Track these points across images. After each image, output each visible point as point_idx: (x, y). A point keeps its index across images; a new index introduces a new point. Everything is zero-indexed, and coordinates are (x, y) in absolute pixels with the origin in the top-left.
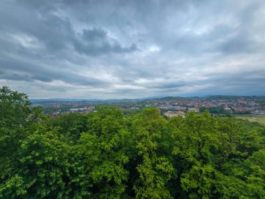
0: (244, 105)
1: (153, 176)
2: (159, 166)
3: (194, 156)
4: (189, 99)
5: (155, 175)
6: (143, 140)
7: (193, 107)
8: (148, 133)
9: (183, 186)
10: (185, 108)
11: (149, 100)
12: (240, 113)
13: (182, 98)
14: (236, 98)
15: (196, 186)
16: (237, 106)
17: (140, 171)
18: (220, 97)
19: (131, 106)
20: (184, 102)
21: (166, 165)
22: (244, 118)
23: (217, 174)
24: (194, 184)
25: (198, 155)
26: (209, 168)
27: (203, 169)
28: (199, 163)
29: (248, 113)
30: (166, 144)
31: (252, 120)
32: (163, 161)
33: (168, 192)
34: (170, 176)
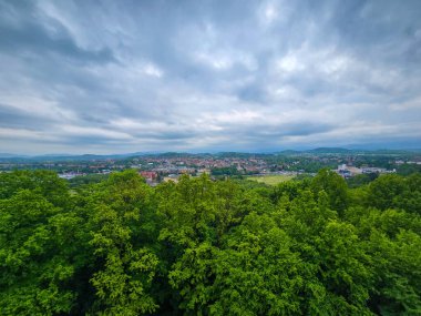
0: (254, 165)
1: (123, 284)
2: (136, 265)
3: (188, 235)
4: (199, 157)
5: (127, 281)
6: (105, 228)
7: (204, 167)
8: (113, 214)
9: (171, 282)
10: (193, 170)
11: (137, 157)
12: (251, 174)
13: (189, 155)
14: (247, 156)
15: (188, 276)
16: (249, 165)
17: (96, 283)
18: (233, 155)
19: (101, 169)
20: (193, 160)
21: (147, 259)
22: (253, 179)
23: (215, 251)
24: (187, 274)
25: (192, 232)
26: (205, 246)
27: (197, 250)
28: (193, 244)
29: (257, 173)
30: (149, 227)
31: (260, 180)
32: (143, 254)
33: (151, 299)
34: (152, 274)
